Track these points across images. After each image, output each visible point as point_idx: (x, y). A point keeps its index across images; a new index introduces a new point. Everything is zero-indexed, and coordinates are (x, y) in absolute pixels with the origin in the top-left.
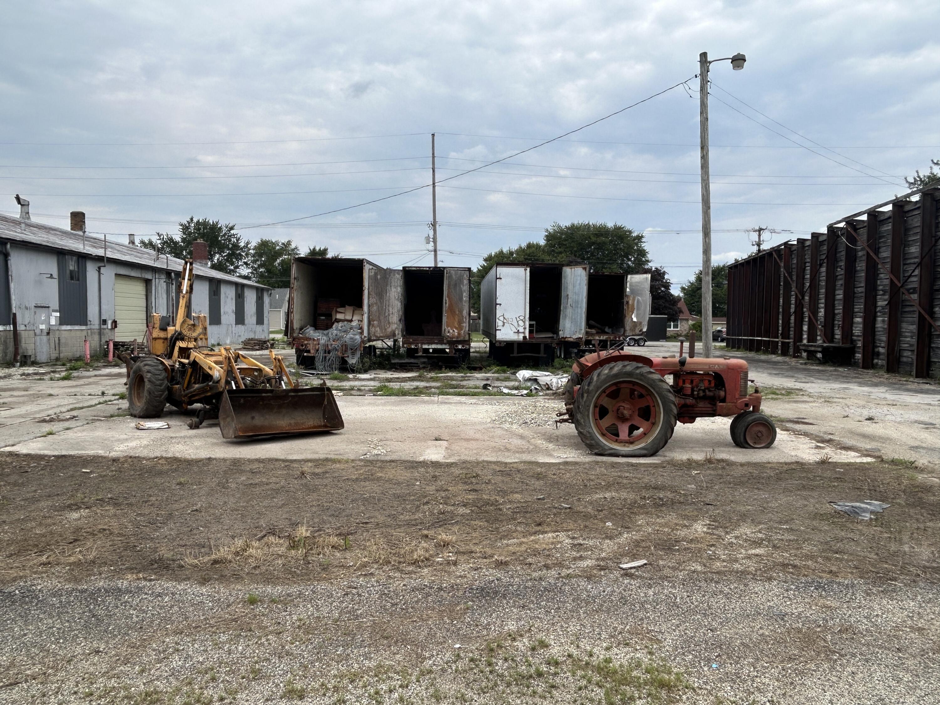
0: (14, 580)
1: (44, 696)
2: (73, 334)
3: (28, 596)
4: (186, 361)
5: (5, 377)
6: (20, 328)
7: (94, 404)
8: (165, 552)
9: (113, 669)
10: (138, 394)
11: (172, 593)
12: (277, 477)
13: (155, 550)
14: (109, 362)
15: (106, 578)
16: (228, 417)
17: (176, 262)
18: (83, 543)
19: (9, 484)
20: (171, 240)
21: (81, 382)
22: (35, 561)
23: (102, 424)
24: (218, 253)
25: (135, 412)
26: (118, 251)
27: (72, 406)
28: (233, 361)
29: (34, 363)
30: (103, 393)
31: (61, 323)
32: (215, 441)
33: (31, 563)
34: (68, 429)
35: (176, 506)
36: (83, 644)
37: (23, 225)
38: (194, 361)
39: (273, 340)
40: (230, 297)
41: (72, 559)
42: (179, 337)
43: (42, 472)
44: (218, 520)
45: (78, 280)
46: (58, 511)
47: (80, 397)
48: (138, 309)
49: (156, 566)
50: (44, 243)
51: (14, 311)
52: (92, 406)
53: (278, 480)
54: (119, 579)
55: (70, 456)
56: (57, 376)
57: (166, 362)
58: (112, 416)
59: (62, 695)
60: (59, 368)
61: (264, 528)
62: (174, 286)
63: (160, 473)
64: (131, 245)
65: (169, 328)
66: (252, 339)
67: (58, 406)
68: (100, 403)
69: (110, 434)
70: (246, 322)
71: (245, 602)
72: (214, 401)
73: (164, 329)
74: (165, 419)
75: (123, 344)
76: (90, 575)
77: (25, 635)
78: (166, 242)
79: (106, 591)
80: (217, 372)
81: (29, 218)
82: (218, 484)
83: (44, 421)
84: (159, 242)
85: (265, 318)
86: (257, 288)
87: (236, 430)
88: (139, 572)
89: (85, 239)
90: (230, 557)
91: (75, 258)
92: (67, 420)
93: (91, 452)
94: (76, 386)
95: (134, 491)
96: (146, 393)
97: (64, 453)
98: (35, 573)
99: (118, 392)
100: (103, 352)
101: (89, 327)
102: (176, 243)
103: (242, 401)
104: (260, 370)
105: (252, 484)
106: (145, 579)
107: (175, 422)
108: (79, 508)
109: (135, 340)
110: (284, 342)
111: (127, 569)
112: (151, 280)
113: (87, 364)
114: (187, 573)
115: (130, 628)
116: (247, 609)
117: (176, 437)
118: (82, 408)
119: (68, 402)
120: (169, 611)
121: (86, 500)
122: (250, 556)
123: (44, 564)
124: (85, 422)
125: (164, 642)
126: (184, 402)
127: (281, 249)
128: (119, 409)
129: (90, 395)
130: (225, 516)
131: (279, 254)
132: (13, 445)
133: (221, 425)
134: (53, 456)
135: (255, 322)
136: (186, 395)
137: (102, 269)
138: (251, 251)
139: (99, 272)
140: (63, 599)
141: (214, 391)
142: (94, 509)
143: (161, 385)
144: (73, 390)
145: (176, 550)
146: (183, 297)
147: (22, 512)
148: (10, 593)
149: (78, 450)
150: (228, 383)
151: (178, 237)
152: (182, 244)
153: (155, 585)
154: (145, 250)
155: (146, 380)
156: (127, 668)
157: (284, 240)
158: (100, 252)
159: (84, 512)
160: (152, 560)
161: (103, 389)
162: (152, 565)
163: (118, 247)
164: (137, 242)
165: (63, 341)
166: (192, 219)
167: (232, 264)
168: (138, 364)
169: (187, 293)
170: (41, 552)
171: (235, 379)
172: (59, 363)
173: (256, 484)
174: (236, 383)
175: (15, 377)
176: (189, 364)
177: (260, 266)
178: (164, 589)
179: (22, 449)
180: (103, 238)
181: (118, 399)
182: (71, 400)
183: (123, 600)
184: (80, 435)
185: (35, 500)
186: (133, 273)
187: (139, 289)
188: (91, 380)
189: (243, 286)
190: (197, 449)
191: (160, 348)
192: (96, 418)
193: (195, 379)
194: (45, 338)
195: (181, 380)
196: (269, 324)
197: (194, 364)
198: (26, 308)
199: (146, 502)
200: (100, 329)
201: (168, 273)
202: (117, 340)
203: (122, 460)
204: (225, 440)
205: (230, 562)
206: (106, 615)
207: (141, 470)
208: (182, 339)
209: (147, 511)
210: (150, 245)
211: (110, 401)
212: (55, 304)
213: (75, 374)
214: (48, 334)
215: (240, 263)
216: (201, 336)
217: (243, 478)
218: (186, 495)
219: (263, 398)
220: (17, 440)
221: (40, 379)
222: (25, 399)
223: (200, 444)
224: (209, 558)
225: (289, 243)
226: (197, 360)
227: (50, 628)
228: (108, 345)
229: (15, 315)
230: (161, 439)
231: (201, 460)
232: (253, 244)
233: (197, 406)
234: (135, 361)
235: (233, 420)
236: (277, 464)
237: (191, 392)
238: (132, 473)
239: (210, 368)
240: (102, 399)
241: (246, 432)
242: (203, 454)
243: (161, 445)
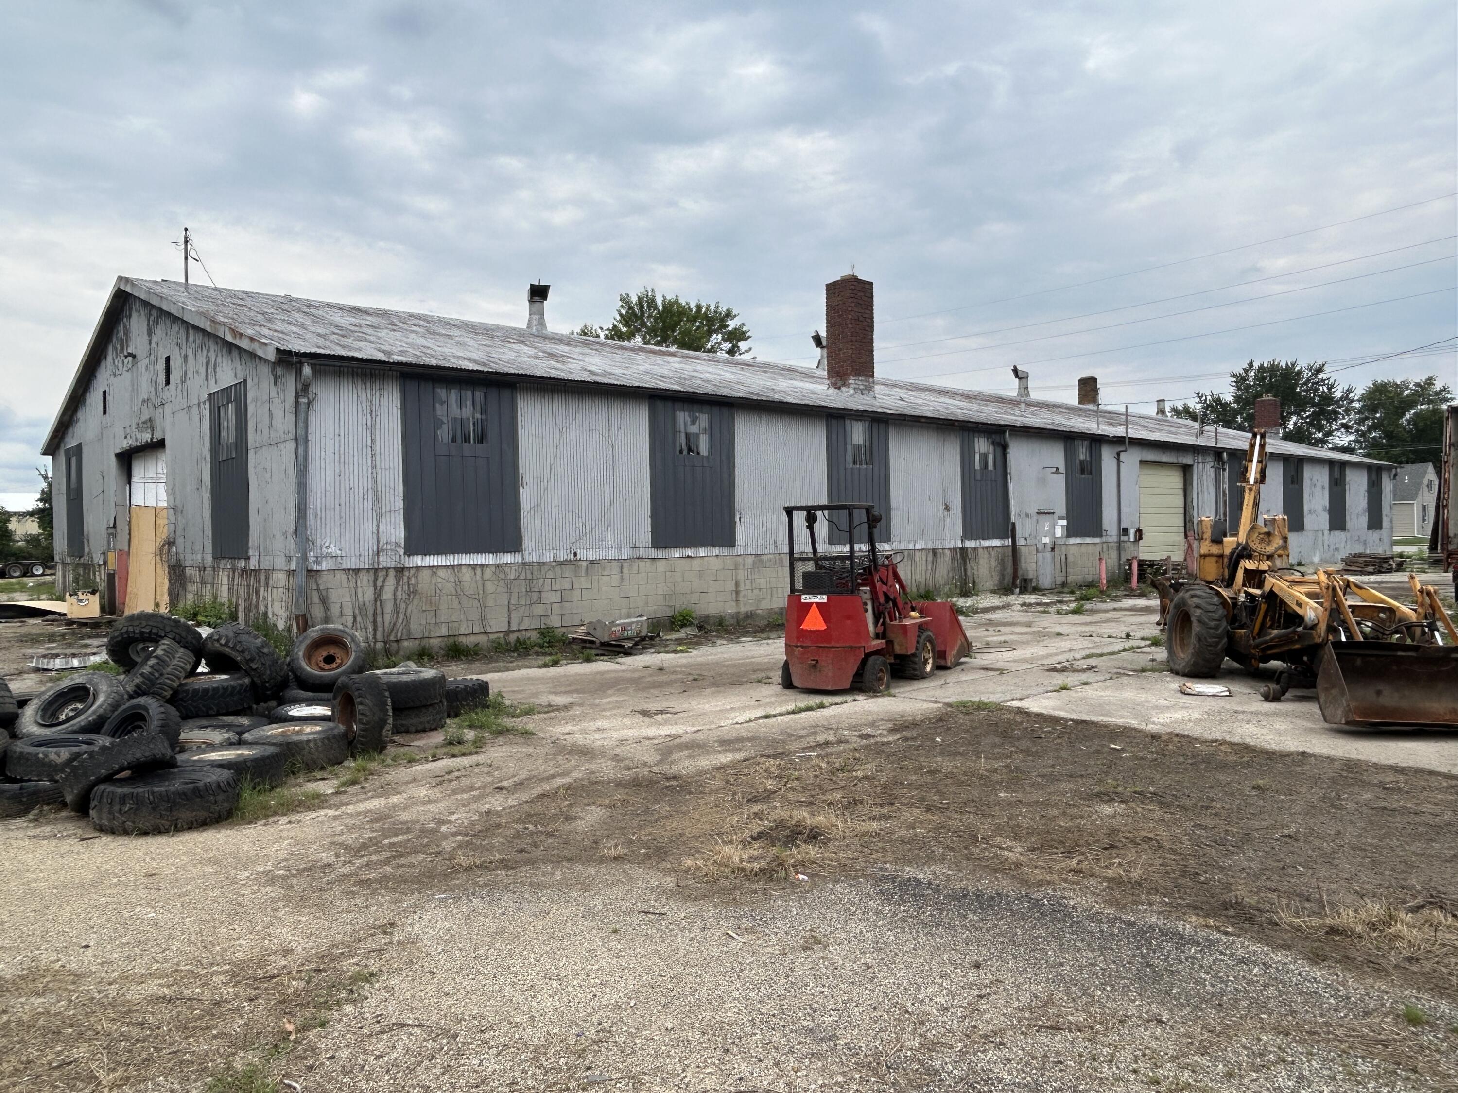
0: (1041, 884)
1: (1094, 1059)
2: (1084, 549)
3: (1059, 911)
4: (1257, 592)
5: (1003, 607)
6: (1020, 542)
7: (1116, 649)
8: (1242, 892)
9: (1185, 1055)
10: (1182, 640)
11: (1264, 964)
12: (1435, 804)
13: (1228, 887)
14: (1132, 590)
15: (1160, 913)
16: (1333, 686)
17: (1227, 436)
18: (1122, 852)
19: (1021, 751)
20: (1218, 401)
21: (1096, 617)
22: (1063, 865)
23: (1131, 681)
24: (1294, 413)
25: (1176, 667)
26: (1144, 426)
27: (1087, 652)
28: (1341, 593)
29: (1036, 590)
30: (1128, 636)
31: (1069, 535)
32: (1309, 725)
33: (1058, 866)
34: (1086, 684)
35: (1256, 823)
36: (1137, 1003)
37: (1023, 406)
38: (1272, 592)
39: (1401, 555)
40: (1319, 485)
41: (1110, 873)
42: (1244, 552)
43: (1059, 741)
44: (1329, 859)
45: (1091, 473)
46: (1084, 799)
47: (1097, 640)
48: (1173, 510)
49: (1232, 912)
50: (1049, 427)
51: (1013, 520)
52: (1113, 653)
53: (1437, 809)
54: (1178, 918)
55: (1093, 723)
56: (1065, 608)
57: (1225, 593)
58: (1143, 670)
59: (1118, 1068)
60: (1067, 597)
61: (1419, 892)
62: (1226, 473)
63: (1224, 766)
64: (1160, 416)
65: (1225, 539)
66: (1360, 555)
67: (1070, 651)
68: (1125, 650)
69: (1142, 697)
70: (1349, 525)
71: (1398, 1016)
72: (1305, 658)
73: (1217, 540)
74: (1223, 681)
75: (1152, 564)
76: (1135, 902)
77: (1062, 964)
78: (1210, 406)
79: (1163, 933)
80: (1311, 611)
81: (1028, 395)
82: (1323, 799)
83: (1054, 670)
84: (1199, 406)
85: (1385, 519)
86: (1369, 468)
87: (1350, 710)
88: (1207, 916)
89: (1099, 414)
90: (1359, 929)
91: (1086, 443)
92: (1084, 671)
93: (1120, 721)
94: (1090, 623)
95: (1187, 788)
96: (1193, 640)
97: (1084, 717)
98: (1065, 881)
99: (1149, 635)
100: (1122, 575)
101: (1104, 539)
102: (1225, 405)
103: (1359, 662)
104: (1391, 610)
105: (1385, 808)
106: (1218, 929)
107: (1240, 688)
108: (1111, 800)
109: (1169, 557)
110: (1422, 559)
111: (1188, 906)
112: (1191, 466)
113: (1102, 592)
114: (1286, 937)
115: (1203, 1000)
116: (1403, 1030)
117: (1243, 712)
118: (1101, 655)
119: (1082, 647)
120: (1261, 991)
121: (1120, 789)
122: (1397, 936)
123: (1076, 872)
124: (1108, 676)
125: (1259, 1040)
126: (1254, 656)
127: (1413, 395)
128: (1153, 660)
129: (1109, 637)
130: (1340, 855)
131: (1410, 403)
132: (1021, 699)
133: (1322, 700)
134: (1072, 720)
135: (1365, 525)
136: (1256, 646)
137: (1123, 456)
138: (1354, 404)
139: (1118, 459)
140: (1105, 927)
141: (1307, 643)
142: (1133, 805)
143: (1216, 628)
144: (1087, 628)
145: (1262, 895)
146: (1250, 490)
147: (1040, 792)
148: (1038, 901)
149: (1102, 715)
150: (1332, 630)
151: (1227, 394)
152: (1236, 406)
153: (1234, 942)
154: (1180, 421)
155: (1193, 619)
156: (1205, 1061)
157: (1420, 377)
158: (1119, 431)
159: (1120, 808)
160: (1225, 902)
161: (1128, 629)
162: (1226, 909)
163: (1142, 421)
164: (1168, 409)
165: (1071, 559)
166: (1251, 365)
167: (1320, 429)
168: (1181, 594)
169: (1255, 482)
170: (1069, 853)
171: (1344, 623)
172: (1066, 590)
173: (1394, 810)
174: (1347, 630)
175: (1014, 608)
176: (1262, 596)
177: (1370, 429)
178: (1249, 952)
179: (1034, 705)
180: (1123, 410)
181: (1149, 646)
182: (1086, 643)
183: (1188, 954)
184: (1102, 693)
185: (1053, 779)
186: (1165, 458)
187: (1173, 480)
188: (1110, 615)
189: (1343, 464)
190: (1280, 734)
191: (1211, 570)
192: (1122, 671)
193: (1272, 620)
194: (1048, 555)
195: (1248, 622)
196: (1391, 528)
197: (1272, 597)
198: (1027, 515)
199: (1207, 808)
200: (1119, 542)
201: (1217, 453)
202: (1142, 557)
203: (1165, 738)
204: (1327, 725)
205: (1360, 937)
206: (1166, 969)
207: (1194, 757)
208: (1250, 557)
209: (1210, 823)
210: (1187, 413)
211: (1139, 647)
212: (1062, 510)
213: (1088, 606)
214: (1053, 549)
215: (1334, 427)
216: (1280, 552)
217: (1368, 796)
218: (1270, 808)
219: (1399, 661)
220: (1025, 693)
221: (1045, 612)
222: (1029, 637)
223: (1283, 727)
224: (1321, 922)
225: (1430, 382)
226: (1275, 590)
227: (1092, 965)
228: (1130, 565)
229: (1014, 524)
230: (1220, 712)
231: (1289, 754)
232: (1359, 391)
233: (1275, 664)
234: (1177, 591)
235: (1343, 694)
236: (1434, 781)
237: (1266, 642)
238: (1182, 759)
239: (1300, 605)
240: (1128, 644)
241: (1366, 715)
242: (1292, 744)
243: (1221, 722)
